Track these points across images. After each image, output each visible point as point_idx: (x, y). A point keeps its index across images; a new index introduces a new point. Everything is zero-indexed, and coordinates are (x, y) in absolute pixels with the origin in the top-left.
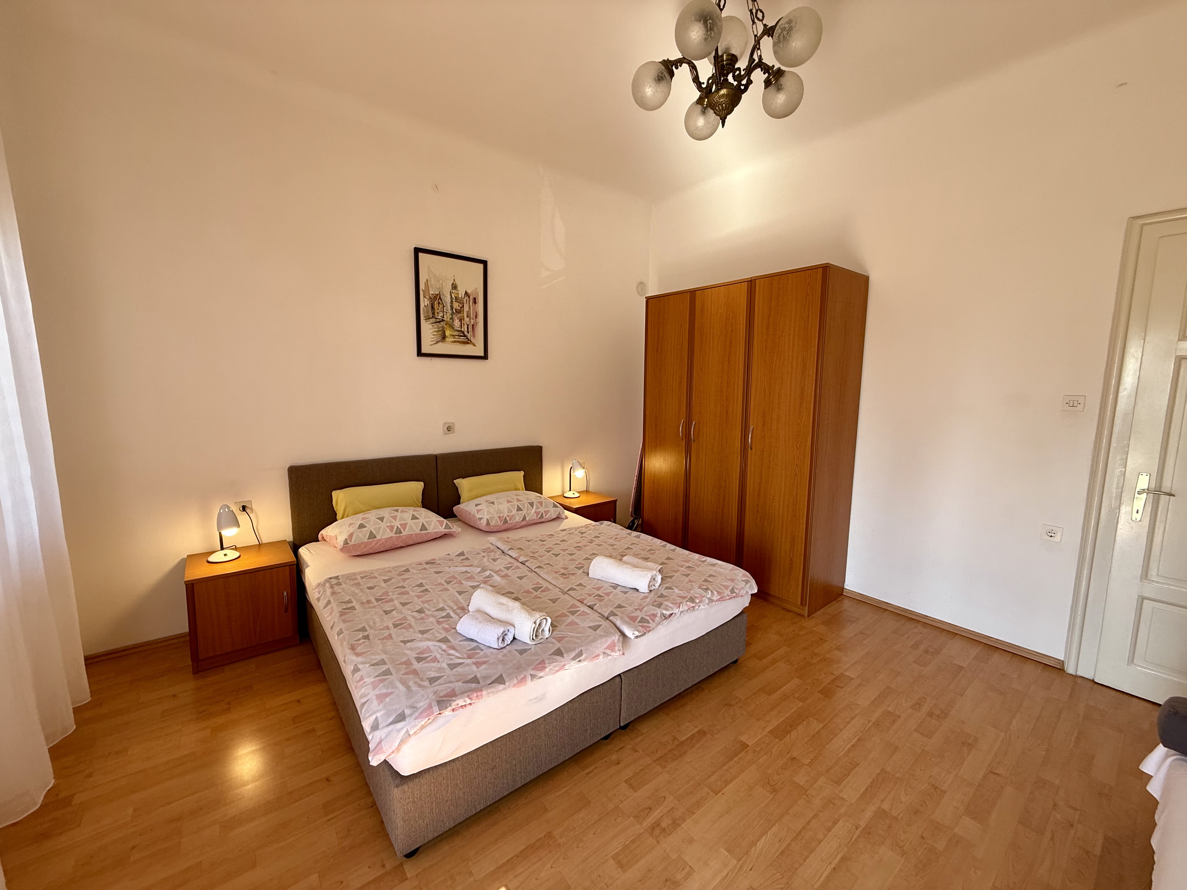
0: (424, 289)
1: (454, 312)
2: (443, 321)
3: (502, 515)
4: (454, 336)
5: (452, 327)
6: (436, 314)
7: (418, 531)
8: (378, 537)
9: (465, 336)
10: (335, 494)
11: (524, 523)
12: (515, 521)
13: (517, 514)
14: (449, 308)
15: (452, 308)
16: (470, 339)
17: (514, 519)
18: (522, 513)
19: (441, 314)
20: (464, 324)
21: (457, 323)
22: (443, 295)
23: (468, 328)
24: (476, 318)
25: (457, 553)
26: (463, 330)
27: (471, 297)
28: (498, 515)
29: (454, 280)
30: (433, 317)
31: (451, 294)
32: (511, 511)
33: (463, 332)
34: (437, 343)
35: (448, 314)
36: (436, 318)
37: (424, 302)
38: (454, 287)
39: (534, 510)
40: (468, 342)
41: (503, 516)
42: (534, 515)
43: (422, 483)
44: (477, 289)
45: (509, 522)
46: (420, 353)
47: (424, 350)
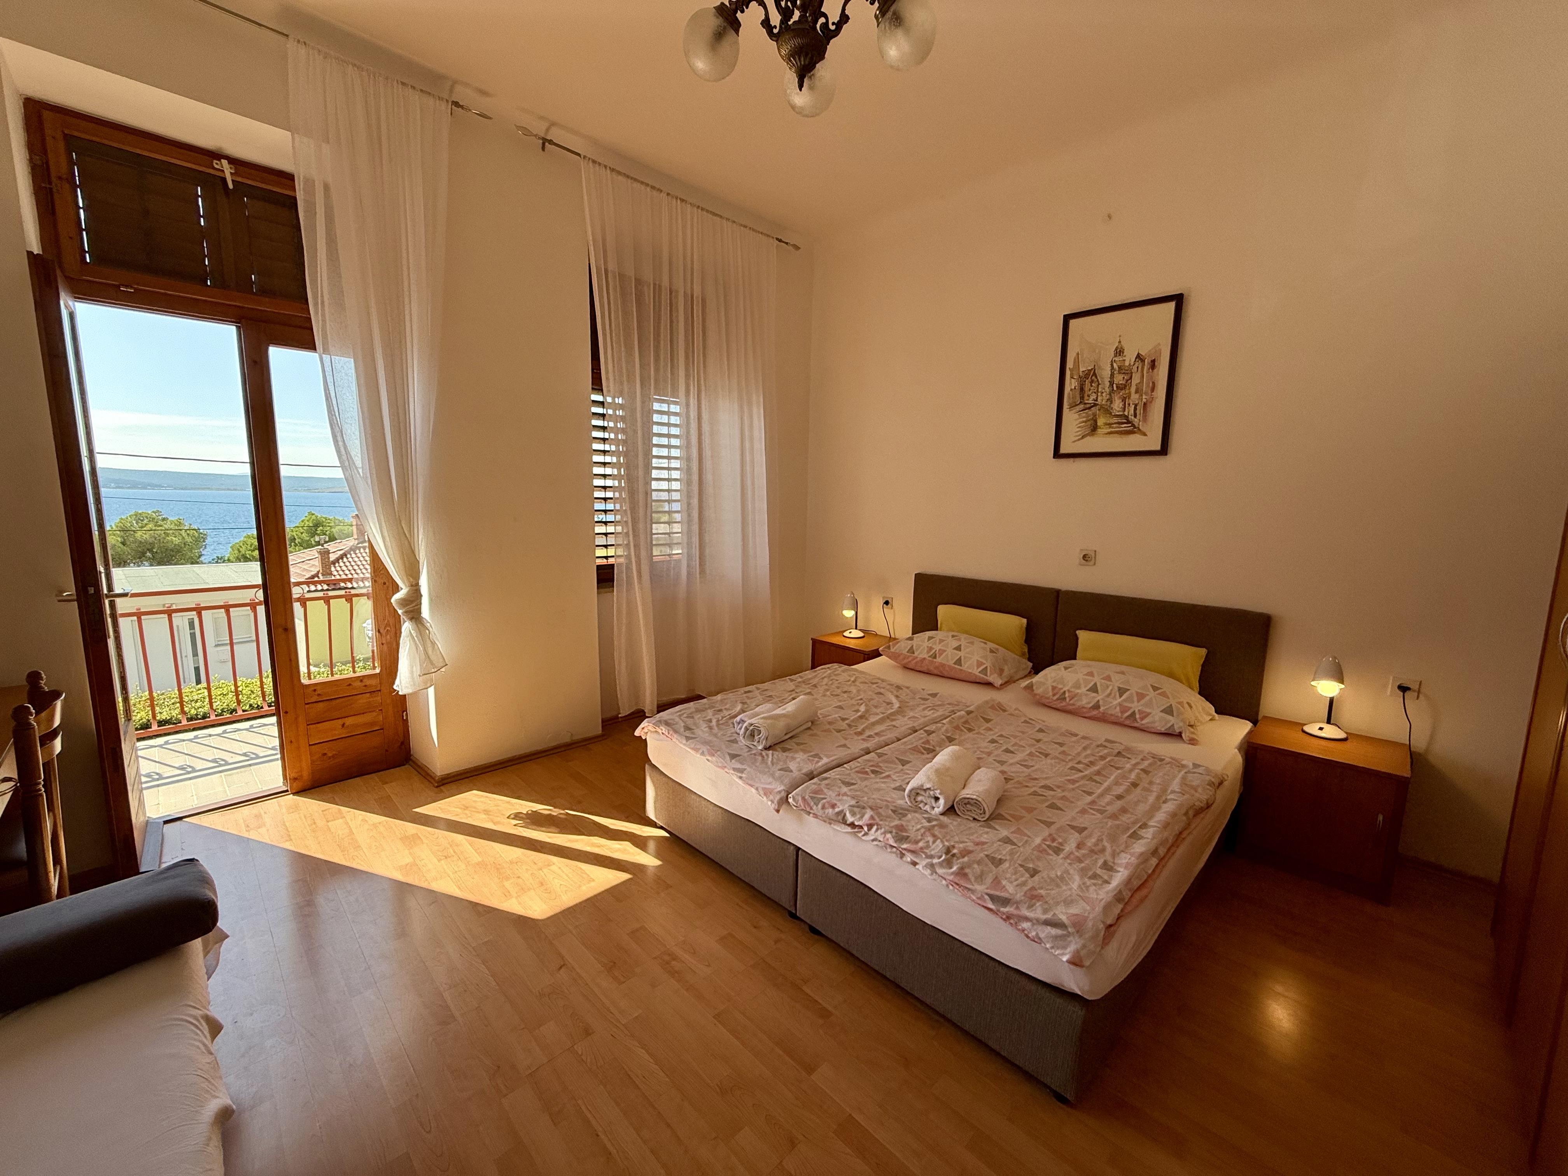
0: (1072, 367)
1: (1115, 388)
2: (1095, 405)
3: (1060, 686)
4: (1110, 425)
5: (1107, 411)
6: (1086, 397)
7: (951, 663)
9: (1128, 422)
10: (940, 609)
11: (1095, 713)
12: (1079, 704)
13: (1086, 695)
14: (1108, 384)
15: (1111, 383)
16: (1136, 425)
17: (1077, 701)
18: (1094, 697)
19: (1094, 396)
20: (1129, 404)
21: (1117, 405)
22: (1099, 368)
23: (1135, 409)
24: (1153, 390)
25: (931, 692)
26: (1126, 413)
27: (1146, 361)
28: (1054, 684)
29: (1120, 342)
30: (1081, 402)
31: (1112, 365)
32: (1079, 688)
33: (1127, 417)
34: (1083, 437)
35: (1104, 395)
36: (1085, 404)
37: (1071, 384)
38: (1119, 352)
39: (1120, 700)
40: (1134, 430)
41: (1062, 689)
42: (1115, 708)
43: (1025, 621)
44: (1159, 344)
45: (1068, 700)
46: (1057, 454)
47: (1063, 450)
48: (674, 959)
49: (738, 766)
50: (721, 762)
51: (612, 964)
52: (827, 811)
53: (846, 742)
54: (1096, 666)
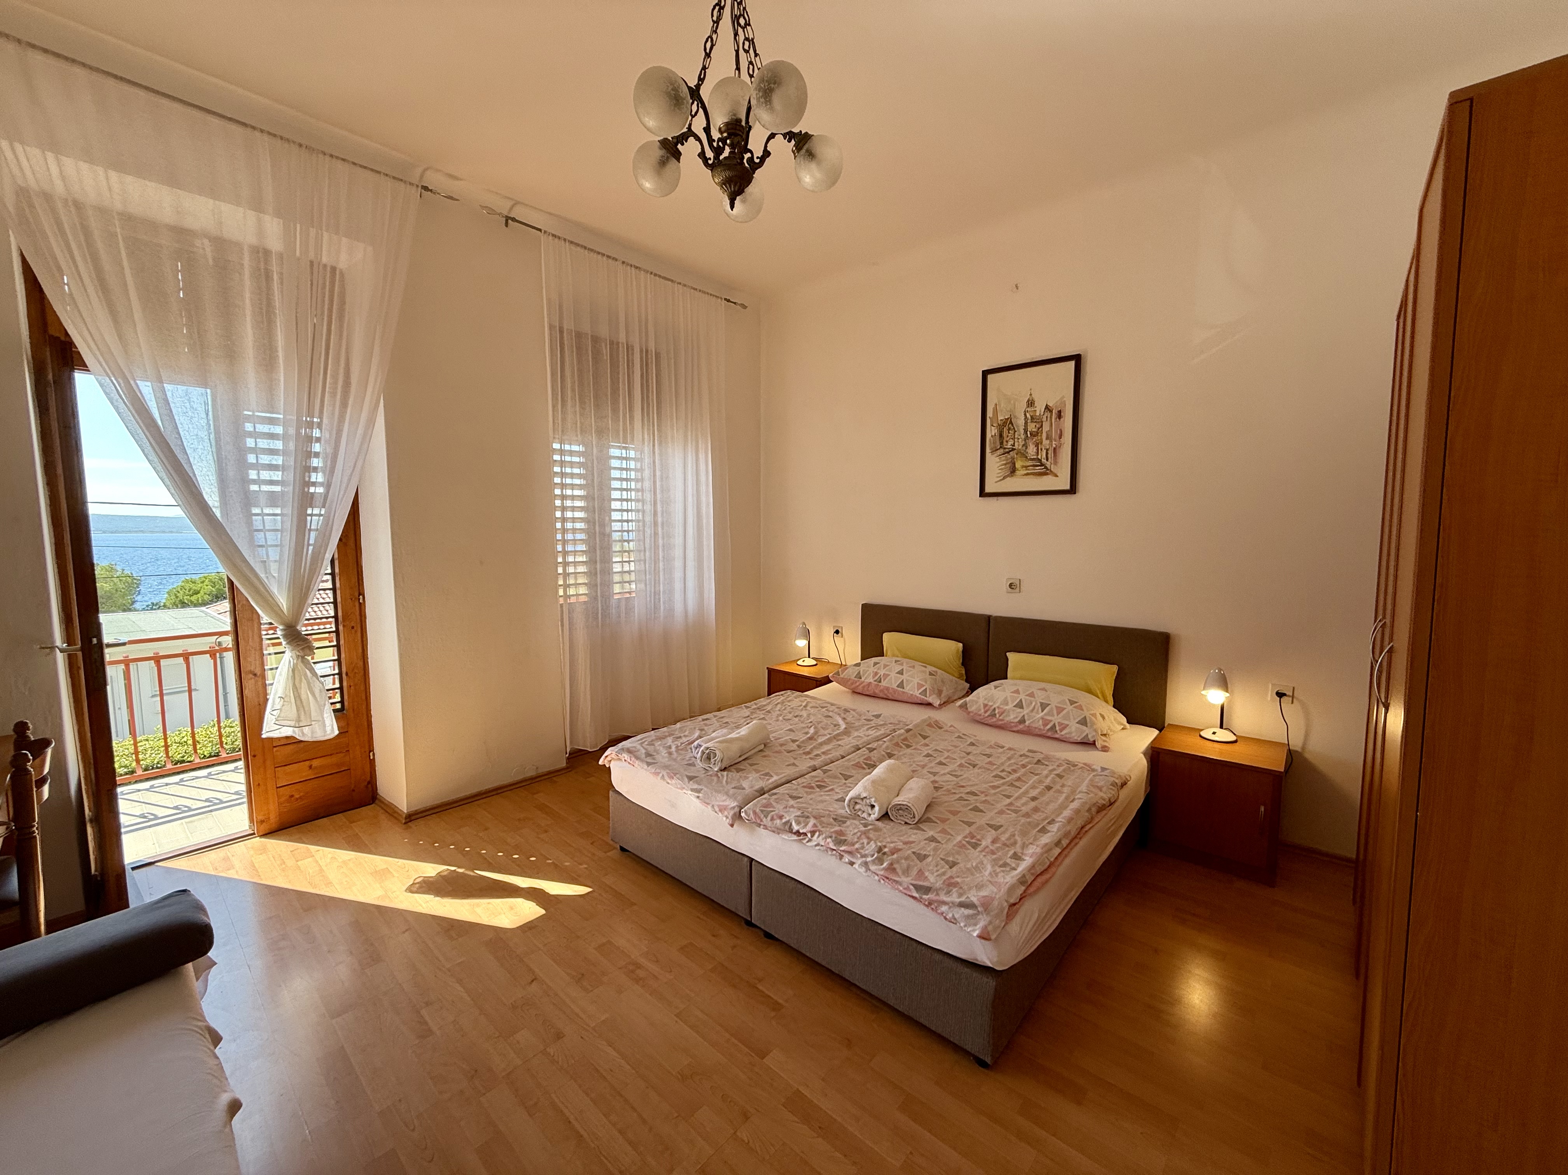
0: (991, 416)
1: (1029, 435)
2: (1013, 450)
3: (990, 704)
4: (1026, 467)
5: (1024, 455)
6: (1005, 443)
7: (895, 686)
8: (863, 679)
9: (1042, 465)
10: (886, 636)
11: (1021, 727)
12: (1007, 719)
13: (1013, 710)
14: (1022, 432)
15: (1026, 431)
16: (1049, 468)
17: (1006, 716)
18: (1020, 713)
19: (1011, 442)
20: (1041, 449)
21: (1031, 450)
22: (1015, 417)
23: (1047, 454)
24: (1060, 437)
25: (875, 713)
26: (1039, 457)
27: (1054, 411)
28: (986, 702)
29: (1031, 395)
30: (1001, 447)
31: (1025, 415)
32: (1007, 704)
33: (1040, 461)
34: (1004, 478)
35: (1020, 440)
36: (1005, 448)
37: (991, 431)
38: (1031, 403)
39: (1041, 714)
40: (1047, 472)
41: (992, 706)
42: (1038, 721)
43: (961, 645)
44: (1063, 397)
45: (997, 716)
46: (983, 493)
47: (988, 489)
48: (639, 968)
49: (696, 786)
50: (679, 784)
51: (580, 976)
52: (775, 822)
53: (795, 762)
54: (1022, 685)
